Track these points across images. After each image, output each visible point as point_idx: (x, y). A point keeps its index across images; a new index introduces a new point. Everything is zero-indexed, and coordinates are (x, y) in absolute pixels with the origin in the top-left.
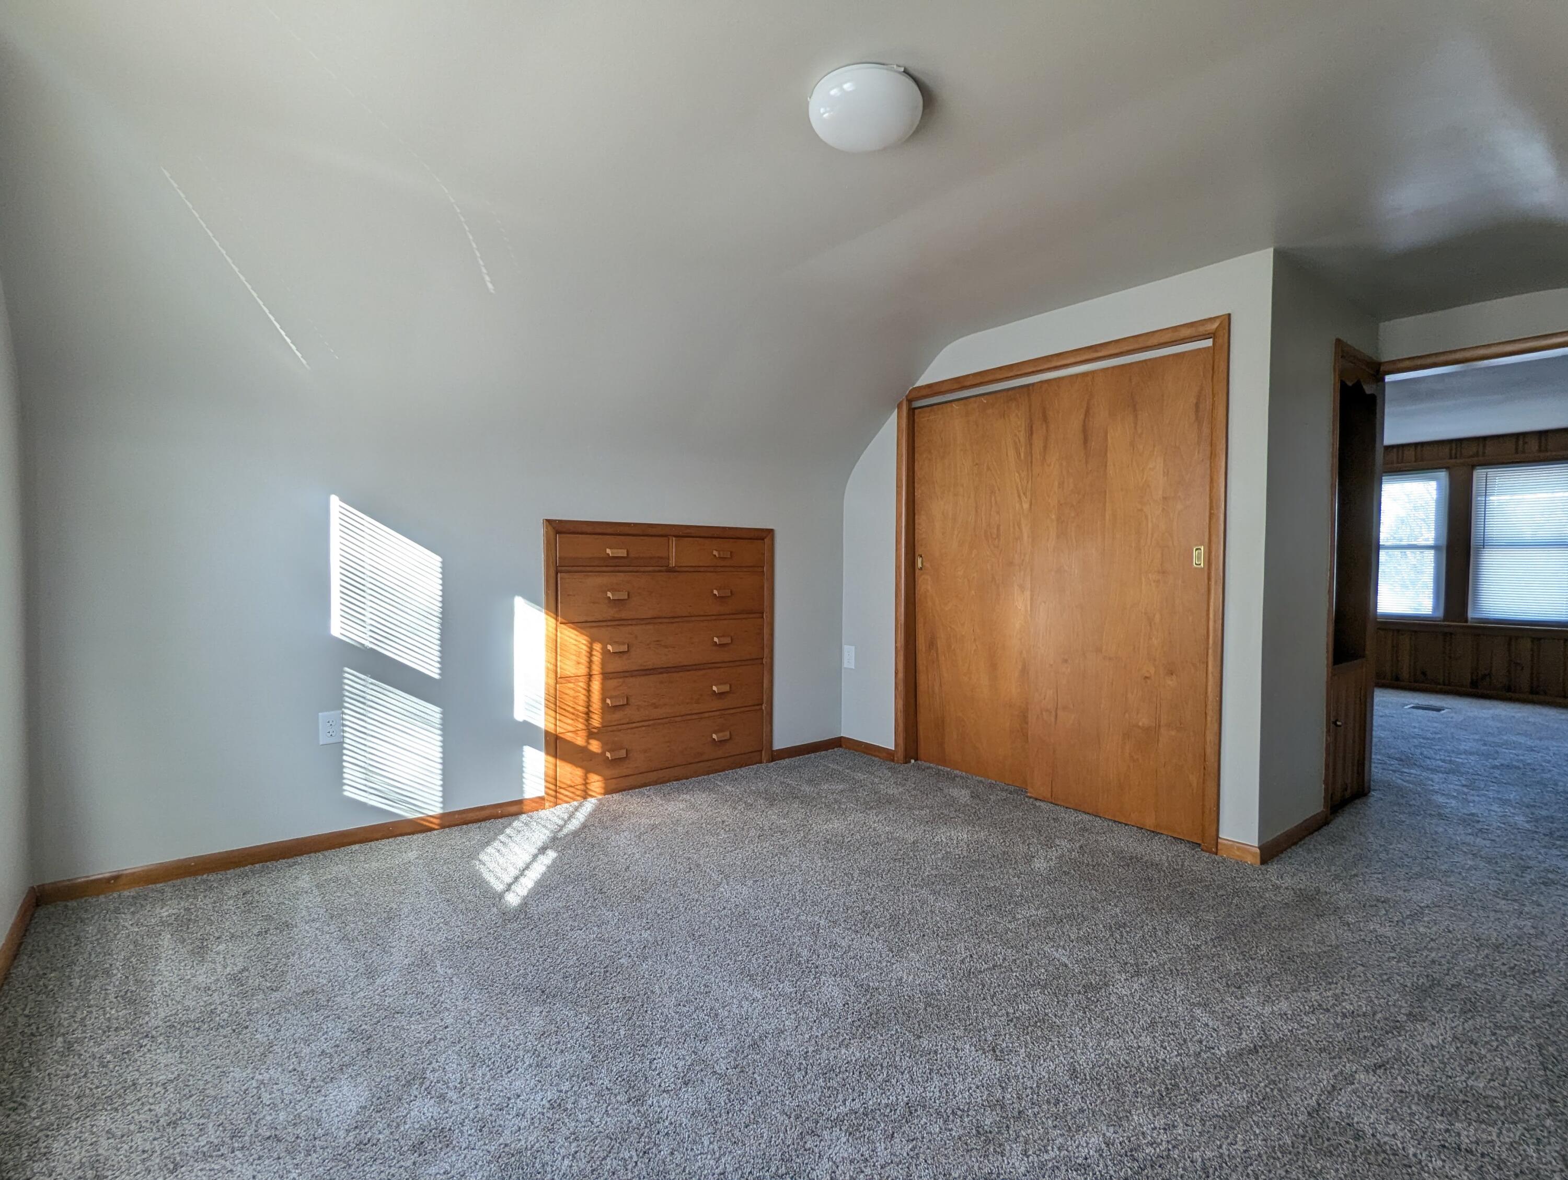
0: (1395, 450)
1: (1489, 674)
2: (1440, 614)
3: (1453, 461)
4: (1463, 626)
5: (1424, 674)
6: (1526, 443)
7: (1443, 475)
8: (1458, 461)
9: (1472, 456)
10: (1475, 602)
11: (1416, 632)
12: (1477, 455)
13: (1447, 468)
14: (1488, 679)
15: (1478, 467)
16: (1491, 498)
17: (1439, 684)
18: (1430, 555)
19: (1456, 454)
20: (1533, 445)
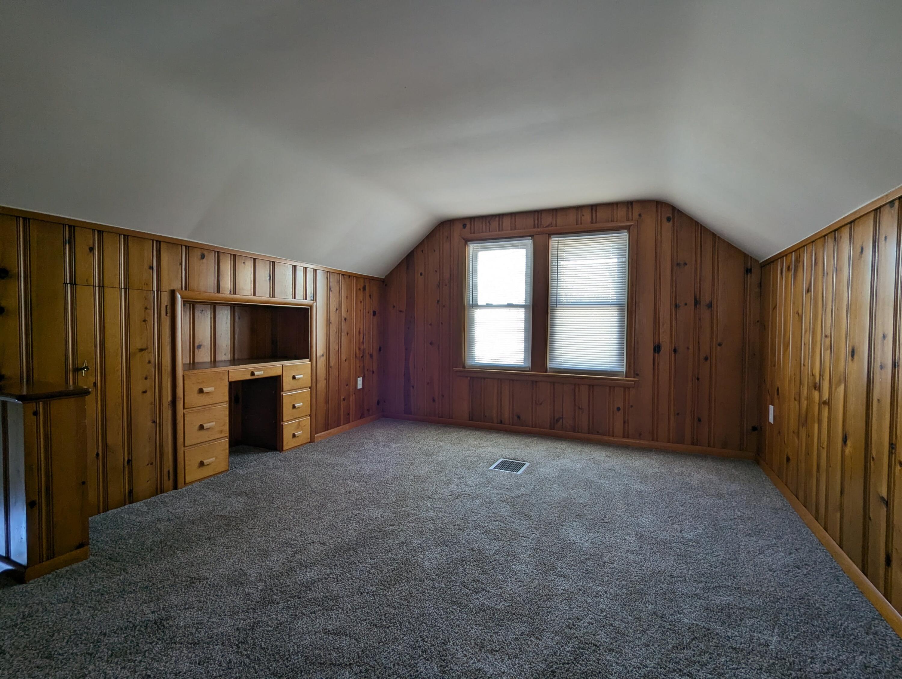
0: (497, 219)
1: (562, 418)
2: (529, 364)
3: (536, 230)
4: (543, 376)
5: (519, 417)
6: (583, 215)
7: (529, 242)
8: (539, 230)
9: (548, 226)
10: (552, 355)
11: (513, 380)
12: (551, 225)
13: (532, 236)
14: (561, 421)
15: (552, 236)
16: (562, 263)
17: (529, 426)
18: (522, 311)
19: (538, 224)
20: (587, 216)
